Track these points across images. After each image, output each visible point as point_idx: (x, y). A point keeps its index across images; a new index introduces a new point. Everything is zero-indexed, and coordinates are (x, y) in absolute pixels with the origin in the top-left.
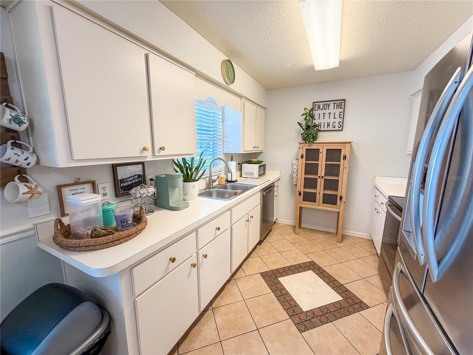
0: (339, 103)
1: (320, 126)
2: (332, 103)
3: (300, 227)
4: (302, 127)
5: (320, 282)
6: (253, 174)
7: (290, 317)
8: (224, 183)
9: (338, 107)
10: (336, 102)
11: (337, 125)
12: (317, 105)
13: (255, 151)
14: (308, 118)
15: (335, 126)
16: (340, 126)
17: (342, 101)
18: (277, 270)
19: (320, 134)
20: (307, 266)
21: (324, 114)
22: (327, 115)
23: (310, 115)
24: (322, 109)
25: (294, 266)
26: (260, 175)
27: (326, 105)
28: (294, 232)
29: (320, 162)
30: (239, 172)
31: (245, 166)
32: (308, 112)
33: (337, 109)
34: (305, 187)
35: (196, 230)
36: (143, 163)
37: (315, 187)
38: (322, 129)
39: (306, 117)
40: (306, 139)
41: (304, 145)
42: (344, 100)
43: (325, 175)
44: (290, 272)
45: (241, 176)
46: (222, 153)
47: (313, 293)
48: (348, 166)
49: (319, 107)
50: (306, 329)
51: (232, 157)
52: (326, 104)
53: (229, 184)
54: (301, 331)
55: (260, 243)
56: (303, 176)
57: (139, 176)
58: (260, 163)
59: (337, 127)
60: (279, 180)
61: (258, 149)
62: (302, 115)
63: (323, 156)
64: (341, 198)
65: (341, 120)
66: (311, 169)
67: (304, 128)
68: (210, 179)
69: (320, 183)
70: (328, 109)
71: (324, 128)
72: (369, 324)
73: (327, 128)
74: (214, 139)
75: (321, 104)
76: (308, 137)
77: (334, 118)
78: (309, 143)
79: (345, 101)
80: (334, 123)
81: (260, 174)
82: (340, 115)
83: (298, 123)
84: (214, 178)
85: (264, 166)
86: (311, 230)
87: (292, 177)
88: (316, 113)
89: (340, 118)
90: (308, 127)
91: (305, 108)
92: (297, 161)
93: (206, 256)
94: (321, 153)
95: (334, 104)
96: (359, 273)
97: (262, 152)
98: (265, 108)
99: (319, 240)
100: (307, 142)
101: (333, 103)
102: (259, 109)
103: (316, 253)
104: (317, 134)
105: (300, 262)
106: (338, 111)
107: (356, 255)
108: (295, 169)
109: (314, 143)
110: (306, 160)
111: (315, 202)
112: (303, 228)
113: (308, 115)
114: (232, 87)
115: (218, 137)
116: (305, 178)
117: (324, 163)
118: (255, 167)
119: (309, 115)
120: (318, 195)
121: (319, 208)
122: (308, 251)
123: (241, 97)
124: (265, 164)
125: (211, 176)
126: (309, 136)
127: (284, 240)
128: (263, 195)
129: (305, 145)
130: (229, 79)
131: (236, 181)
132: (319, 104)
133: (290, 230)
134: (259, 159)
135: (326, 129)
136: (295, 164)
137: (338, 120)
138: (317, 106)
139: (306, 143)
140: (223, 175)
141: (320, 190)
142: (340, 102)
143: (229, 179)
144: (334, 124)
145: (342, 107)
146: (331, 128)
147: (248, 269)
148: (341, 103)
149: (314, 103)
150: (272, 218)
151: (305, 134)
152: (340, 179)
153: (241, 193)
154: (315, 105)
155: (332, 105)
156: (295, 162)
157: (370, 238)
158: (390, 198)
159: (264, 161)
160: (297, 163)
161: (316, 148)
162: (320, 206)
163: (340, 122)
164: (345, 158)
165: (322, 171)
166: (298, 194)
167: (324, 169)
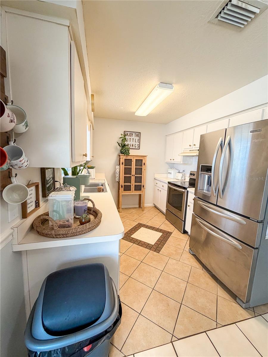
1: (129, 145)
2: (134, 133)
4: (119, 145)
5: (149, 230)
7: (150, 249)
9: (137, 136)
20: (139, 226)
21: (130, 139)
22: (132, 140)
23: (124, 140)
24: (129, 136)
25: (133, 228)
29: (132, 167)
32: (123, 137)
34: (124, 182)
37: (130, 182)
40: (124, 153)
41: (123, 156)
42: (140, 133)
43: (135, 174)
44: (133, 231)
47: (150, 236)
49: (127, 134)
50: (160, 251)
52: (131, 133)
56: (124, 175)
59: (137, 147)
62: (120, 138)
63: (134, 163)
64: (143, 186)
65: (139, 143)
66: (128, 171)
67: (121, 146)
69: (133, 179)
70: (132, 136)
71: (130, 147)
75: (129, 133)
77: (135, 142)
78: (127, 155)
82: (138, 141)
83: (117, 142)
86: (126, 208)
90: (124, 146)
91: (121, 134)
94: (133, 161)
95: (135, 134)
96: (160, 221)
99: (134, 213)
100: (125, 155)
103: (137, 219)
104: (129, 150)
105: (134, 225)
106: (137, 138)
107: (153, 214)
108: (117, 171)
109: (129, 155)
110: (125, 166)
111: (131, 190)
116: (125, 177)
117: (135, 167)
118: (92, 171)
120: (132, 186)
122: (133, 219)
132: (127, 132)
137: (137, 143)
141: (133, 183)
142: (138, 133)
144: (135, 145)
145: (139, 136)
146: (134, 147)
149: (125, 131)
152: (142, 176)
155: (134, 135)
156: (118, 167)
157: (154, 206)
158: (169, 183)
159: (95, 167)
160: (119, 167)
161: (130, 158)
162: (133, 192)
163: (138, 144)
164: (144, 164)
165: (133, 172)
166: (121, 187)
167: (135, 171)
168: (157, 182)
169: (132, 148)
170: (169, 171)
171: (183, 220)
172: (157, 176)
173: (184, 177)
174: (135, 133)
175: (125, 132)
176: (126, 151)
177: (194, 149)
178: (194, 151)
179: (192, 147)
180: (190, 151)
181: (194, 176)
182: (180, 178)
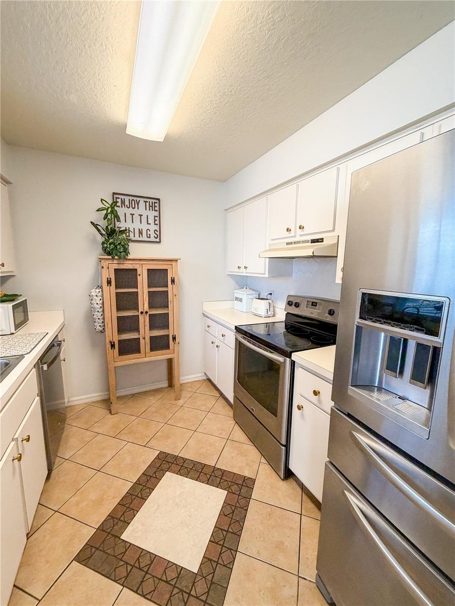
0: (152, 202)
1: (129, 233)
2: (142, 200)
4: (99, 230)
5: (189, 484)
9: (151, 208)
10: (148, 200)
11: (152, 234)
12: (119, 198)
14: (109, 217)
15: (150, 235)
16: (156, 236)
17: (156, 201)
20: (158, 468)
21: (132, 215)
22: (137, 218)
24: (128, 206)
25: (138, 483)
26: (17, 326)
27: (133, 201)
28: (108, 412)
29: (139, 290)
32: (108, 208)
33: (150, 210)
34: (119, 333)
37: (137, 329)
38: (132, 238)
39: (106, 215)
40: (112, 252)
41: (110, 262)
42: (159, 199)
43: (150, 308)
47: (190, 516)
48: (178, 293)
49: (123, 202)
52: (135, 200)
56: (115, 314)
58: (13, 300)
59: (152, 236)
61: (3, 269)
62: (97, 211)
63: (143, 279)
64: (174, 338)
65: (157, 228)
66: (125, 301)
67: (104, 233)
69: (144, 321)
70: (138, 209)
71: (134, 237)
72: (269, 509)
73: (140, 237)
75: (127, 199)
76: (116, 250)
77: (148, 224)
78: (120, 258)
79: (159, 201)
80: (148, 231)
81: (16, 323)
82: (155, 220)
83: (91, 222)
85: (24, 304)
87: (92, 320)
88: (121, 211)
89: (155, 224)
90: (112, 232)
91: (102, 200)
92: (100, 290)
94: (140, 275)
95: (146, 202)
96: (221, 434)
97: (13, 276)
99: (152, 409)
100: (116, 257)
101: (144, 201)
103: (158, 434)
104: (127, 246)
105: (144, 468)
106: (152, 214)
107: (203, 408)
108: (97, 304)
109: (127, 259)
110: (117, 287)
111: (139, 352)
113: (109, 211)
116: (118, 318)
117: (146, 290)
119: (112, 212)
120: (142, 341)
121: (146, 359)
122: (146, 436)
124: (26, 300)
126: (118, 247)
127: (99, 438)
129: (113, 261)
132: (123, 197)
133: (101, 412)
135: (137, 238)
136: (96, 296)
137: (153, 227)
138: (119, 200)
139: (113, 258)
141: (145, 333)
142: (154, 201)
144: (149, 233)
145: (156, 209)
146: (145, 238)
148: (155, 203)
149: (114, 194)
151: (109, 244)
152: (170, 311)
154: (117, 198)
155: (142, 204)
156: (95, 292)
157: (205, 378)
158: (238, 329)
159: (21, 295)
160: (100, 294)
161: (130, 267)
162: (148, 357)
163: (155, 230)
164: (173, 281)
165: (144, 303)
166: (109, 346)
167: (147, 299)
168: (210, 322)
169: (140, 239)
170: (236, 295)
171: (284, 442)
172: (209, 308)
173: (272, 309)
174: (146, 200)
175: (115, 196)
176: (116, 246)
177: (298, 239)
178: (301, 245)
179: (292, 233)
180: (288, 244)
181: (297, 309)
182: (263, 312)
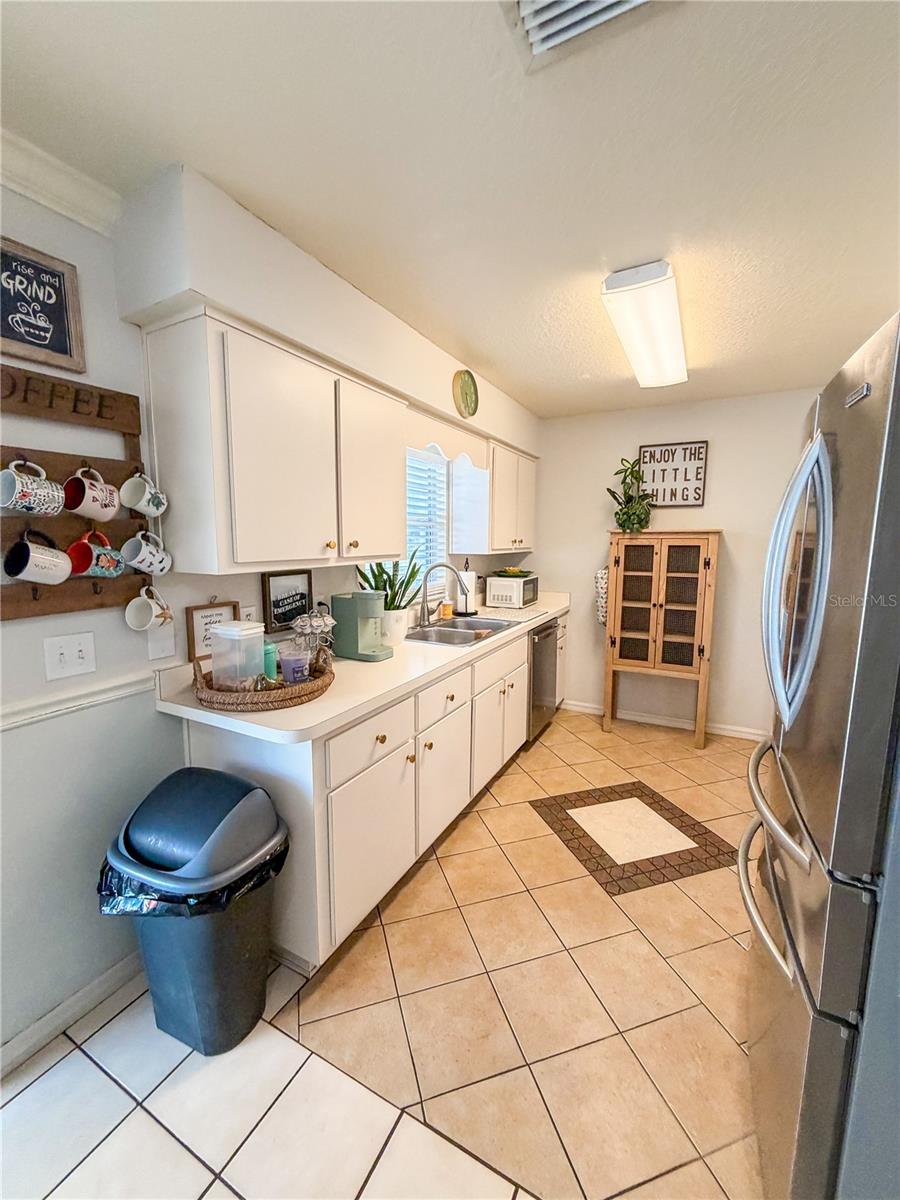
0: (696, 448)
1: (657, 496)
2: (680, 448)
3: (614, 717)
4: (616, 498)
5: (654, 817)
6: (510, 600)
7: (592, 872)
8: (451, 616)
9: (693, 457)
10: (689, 446)
11: (691, 494)
12: (648, 452)
13: (513, 549)
14: (628, 480)
15: (687, 496)
16: (697, 497)
17: (700, 445)
18: (565, 796)
19: (654, 513)
20: (628, 791)
22: (670, 474)
23: (633, 474)
24: (659, 460)
25: (601, 790)
26: (525, 603)
27: (667, 452)
28: (600, 727)
29: (654, 574)
30: (480, 596)
31: (493, 582)
32: (629, 468)
33: (690, 460)
34: (623, 628)
35: (414, 694)
36: (308, 572)
37: (646, 630)
38: (660, 502)
39: (625, 478)
40: (624, 525)
41: (620, 536)
42: (706, 442)
43: (667, 602)
44: (592, 800)
45: (484, 603)
46: (444, 554)
47: (638, 835)
48: (714, 581)
49: (652, 456)
50: (622, 891)
51: (467, 563)
52: (668, 450)
53: (460, 619)
54: (611, 894)
55: (526, 747)
56: (620, 604)
57: (303, 596)
58: (526, 577)
59: (691, 498)
60: (567, 612)
61: (522, 546)
62: (616, 474)
63: (661, 560)
64: (701, 651)
65: (700, 484)
66: (635, 588)
67: (621, 501)
68: (423, 608)
69: (657, 619)
70: (673, 461)
71: (664, 500)
73: (671, 500)
74: (431, 524)
75: (658, 451)
76: (629, 521)
77: (686, 480)
78: (632, 531)
79: (708, 444)
80: (686, 490)
81: (525, 599)
82: (698, 473)
83: (608, 490)
84: (432, 605)
85: (535, 582)
86: (639, 724)
87: (595, 608)
88: (647, 469)
89: (697, 479)
90: (629, 499)
91: (623, 459)
92: (607, 572)
93: (431, 746)
94: (657, 554)
95: (685, 449)
97: (530, 553)
98: (537, 458)
99: (656, 744)
100: (628, 531)
101: (683, 449)
102: (524, 461)
103: (648, 767)
104: (648, 514)
105: (613, 783)
106: (693, 465)
108: (602, 588)
109: (642, 533)
110: (626, 569)
111: (646, 660)
112: (622, 720)
113: (628, 473)
114: (471, 421)
115: (439, 520)
116: (624, 608)
117: (664, 575)
118: (514, 584)
119: (631, 473)
120: (651, 645)
121: (655, 672)
122: (630, 763)
123: (487, 438)
124: (537, 578)
125: (425, 601)
126: (632, 517)
127: (579, 743)
128: (534, 642)
129: (624, 536)
130: (467, 406)
131: (476, 613)
132: (652, 449)
133: (593, 725)
134: (523, 566)
135: (668, 502)
136: (602, 578)
137: (693, 484)
138: (647, 454)
139: (624, 532)
140: (447, 601)
141: (656, 635)
142: (698, 446)
143: (461, 609)
144: (686, 493)
145: (701, 456)
146: (679, 501)
147: (504, 793)
148: (699, 448)
149: (641, 447)
150: (552, 699)
151: (624, 514)
152: (698, 609)
153: (486, 637)
154: (644, 452)
155: (679, 453)
156: (601, 573)
159: (534, 573)
160: (606, 576)
161: (646, 543)
162: (657, 668)
163: (697, 488)
164: (707, 564)
165: (659, 592)
166: (609, 642)
167: (664, 588)
169: (671, 503)
174: (685, 446)
175: (643, 450)
